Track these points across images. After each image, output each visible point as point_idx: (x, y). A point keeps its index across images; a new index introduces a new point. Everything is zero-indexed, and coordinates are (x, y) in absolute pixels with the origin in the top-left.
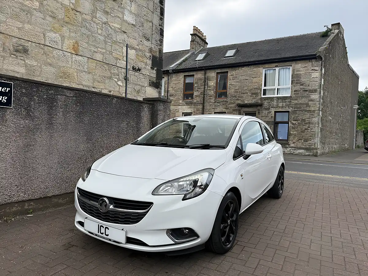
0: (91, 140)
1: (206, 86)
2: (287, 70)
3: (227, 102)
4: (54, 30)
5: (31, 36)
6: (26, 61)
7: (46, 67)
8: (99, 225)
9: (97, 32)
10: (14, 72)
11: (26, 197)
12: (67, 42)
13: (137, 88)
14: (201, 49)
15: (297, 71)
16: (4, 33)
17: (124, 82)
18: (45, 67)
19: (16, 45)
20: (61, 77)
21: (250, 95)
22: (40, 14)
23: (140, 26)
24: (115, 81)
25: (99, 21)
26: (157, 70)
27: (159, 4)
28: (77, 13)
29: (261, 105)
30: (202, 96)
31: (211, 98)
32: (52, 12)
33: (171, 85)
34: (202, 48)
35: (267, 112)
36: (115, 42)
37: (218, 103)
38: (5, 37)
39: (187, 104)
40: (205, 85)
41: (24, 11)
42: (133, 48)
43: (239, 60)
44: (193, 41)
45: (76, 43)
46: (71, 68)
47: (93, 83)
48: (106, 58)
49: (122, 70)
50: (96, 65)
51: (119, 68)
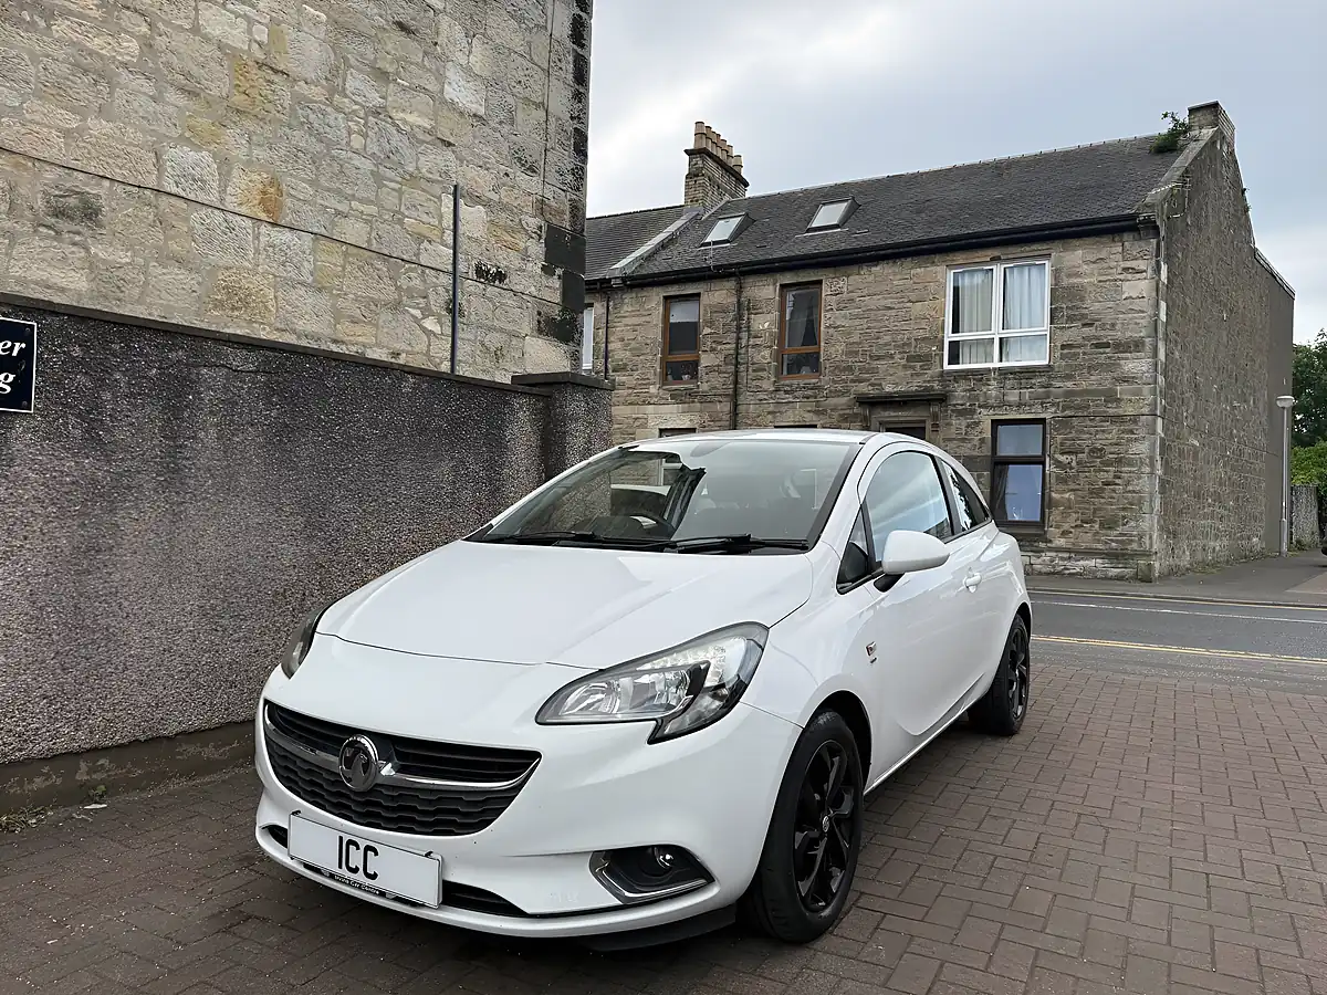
0: (321, 530)
1: (744, 335)
2: (1034, 271)
3: (819, 388)
4: (193, 139)
5: (109, 161)
6: (93, 250)
7: (164, 271)
8: (341, 838)
9: (348, 143)
10: (49, 287)
11: (83, 740)
12: (238, 180)
13: (494, 340)
14: (723, 202)
15: (1069, 276)
16: (14, 150)
17: (447, 320)
18: (160, 270)
19: (57, 193)
20: (219, 305)
21: (903, 362)
22: (143, 81)
23: (501, 123)
24: (412, 316)
25: (356, 103)
26: (564, 278)
27: (569, 44)
28: (276, 78)
29: (942, 399)
30: (731, 368)
31: (764, 374)
32: (188, 75)
33: (619, 329)
34: (727, 198)
35: (964, 423)
36: (413, 179)
37: (786, 392)
38: (17, 165)
39: (677, 397)
40: (739, 328)
41: (86, 72)
42: (477, 199)
43: (864, 238)
44: (698, 176)
45: (271, 184)
46: (255, 271)
47: (335, 326)
48: (380, 234)
49: (437, 278)
50: (344, 260)
51: (427, 271)
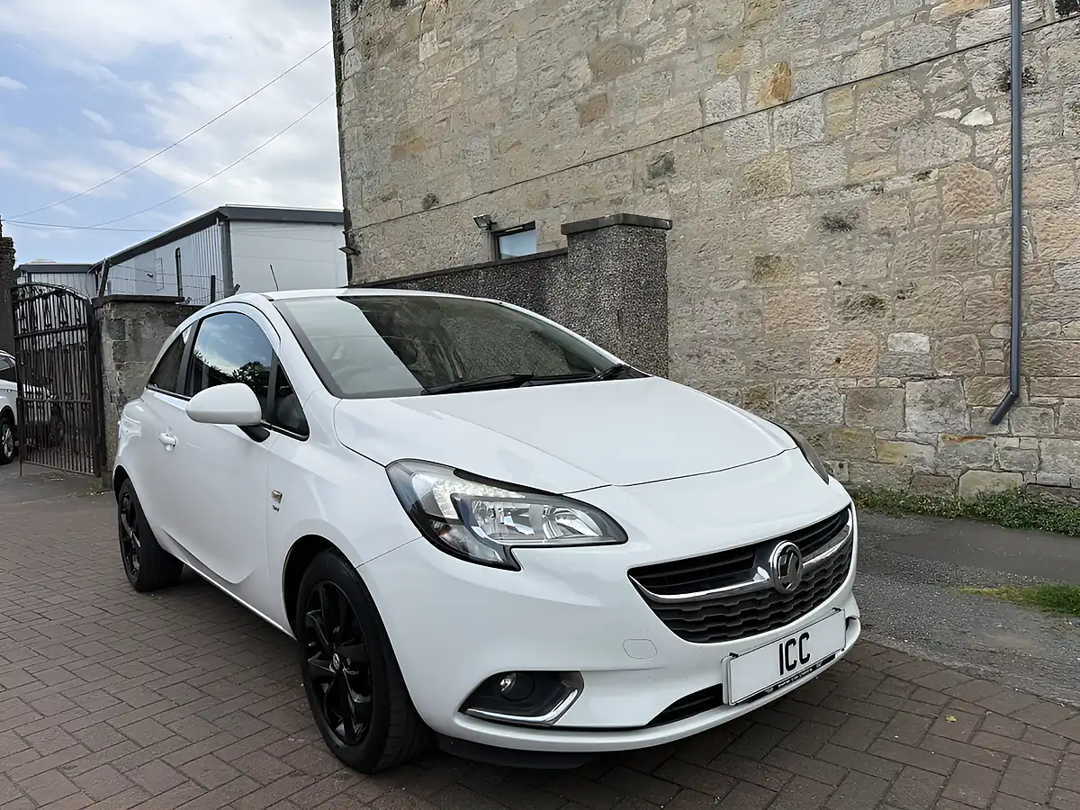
4: (722, 72)
5: (677, 124)
6: (671, 190)
7: (709, 185)
12: (755, 82)
16: (634, 148)
17: (1003, 101)
19: (653, 162)
20: (746, 195)
32: (716, 26)
38: (636, 157)
45: (781, 69)
46: (772, 154)
47: (849, 171)
48: (898, 48)
49: (984, 55)
50: (855, 100)
51: (968, 55)
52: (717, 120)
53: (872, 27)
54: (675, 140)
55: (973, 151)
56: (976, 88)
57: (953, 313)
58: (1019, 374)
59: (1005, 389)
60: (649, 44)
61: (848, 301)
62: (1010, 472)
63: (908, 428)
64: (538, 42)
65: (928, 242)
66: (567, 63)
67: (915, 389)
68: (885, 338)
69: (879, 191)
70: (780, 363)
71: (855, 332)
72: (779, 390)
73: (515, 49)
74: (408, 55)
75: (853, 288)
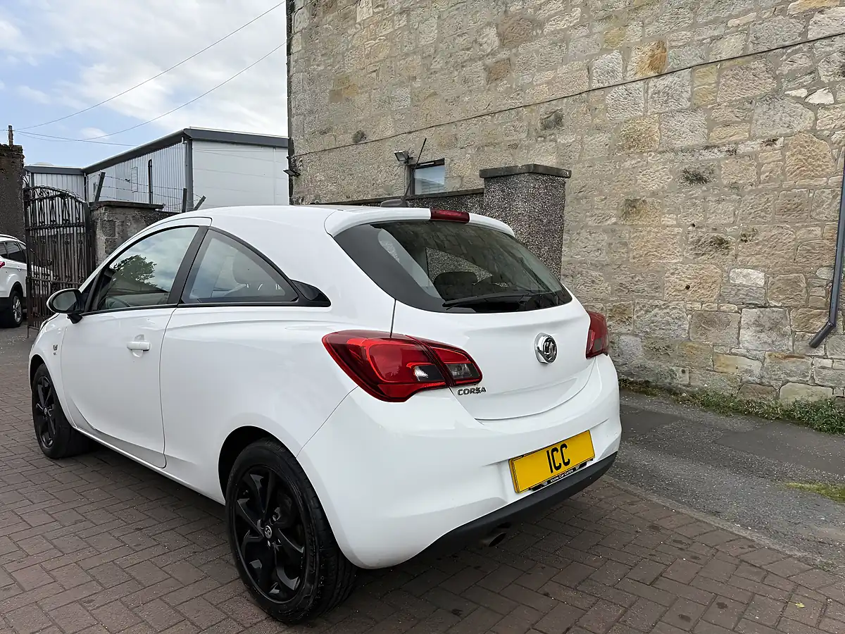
4: (608, 47)
5: (568, 86)
6: (559, 140)
12: (635, 56)
16: (530, 103)
18: (589, 139)
19: (546, 117)
20: (621, 148)
22: (582, 29)
24: (796, 97)
32: (606, 8)
38: (531, 111)
41: (556, 44)
45: (658, 47)
46: (645, 116)
47: (708, 135)
48: (758, 35)
49: (831, 45)
50: (719, 77)
51: (818, 44)
52: (602, 85)
53: (737, 17)
54: (565, 100)
55: (815, 123)
56: (822, 72)
57: (786, 256)
58: (837, 309)
59: (825, 320)
60: (548, 20)
61: (699, 240)
62: (822, 386)
63: (741, 346)
64: (456, 12)
65: (771, 197)
66: (479, 32)
67: (749, 315)
68: (728, 273)
69: (732, 152)
70: (640, 286)
71: (703, 266)
72: (638, 308)
73: (436, 17)
74: (347, 17)
75: (704, 230)
